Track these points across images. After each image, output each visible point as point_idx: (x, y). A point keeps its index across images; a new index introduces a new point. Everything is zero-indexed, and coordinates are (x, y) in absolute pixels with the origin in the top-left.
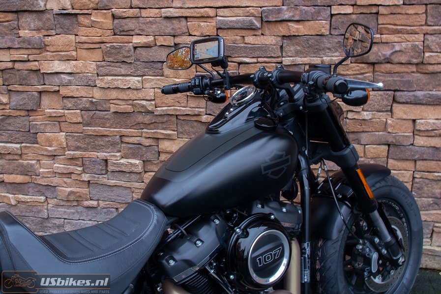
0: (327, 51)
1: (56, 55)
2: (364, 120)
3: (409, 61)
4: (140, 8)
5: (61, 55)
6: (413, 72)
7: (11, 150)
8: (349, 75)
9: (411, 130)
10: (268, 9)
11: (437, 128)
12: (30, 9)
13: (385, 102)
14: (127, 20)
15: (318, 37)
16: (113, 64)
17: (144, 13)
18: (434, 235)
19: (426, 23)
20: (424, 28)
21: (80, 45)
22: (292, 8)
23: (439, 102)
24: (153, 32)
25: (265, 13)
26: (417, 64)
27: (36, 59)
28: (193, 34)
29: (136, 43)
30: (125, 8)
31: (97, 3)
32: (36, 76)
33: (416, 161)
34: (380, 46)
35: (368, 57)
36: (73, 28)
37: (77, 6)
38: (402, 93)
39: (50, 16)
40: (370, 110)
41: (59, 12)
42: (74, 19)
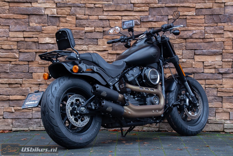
1: (48, 35)
2: (183, 62)
3: (199, 37)
4: (89, 15)
5: (50, 35)
6: (201, 42)
7: (17, 81)
8: (176, 43)
9: (202, 66)
10: (143, 17)
11: (212, 65)
12: (37, 14)
13: (191, 55)
14: (83, 20)
17: (91, 17)
18: (216, 114)
19: (205, 22)
20: (204, 24)
22: (153, 16)
23: (212, 54)
24: (94, 26)
25: (142, 18)
26: (203, 39)
27: (37, 37)
28: (112, 27)
29: (86, 30)
30: (82, 15)
31: (69, 12)
32: (35, 44)
33: (205, 79)
34: (188, 31)
35: (183, 36)
36: (57, 23)
37: (60, 13)
38: (197, 51)
39: (46, 17)
40: (185, 58)
41: (52, 16)
42: (58, 19)
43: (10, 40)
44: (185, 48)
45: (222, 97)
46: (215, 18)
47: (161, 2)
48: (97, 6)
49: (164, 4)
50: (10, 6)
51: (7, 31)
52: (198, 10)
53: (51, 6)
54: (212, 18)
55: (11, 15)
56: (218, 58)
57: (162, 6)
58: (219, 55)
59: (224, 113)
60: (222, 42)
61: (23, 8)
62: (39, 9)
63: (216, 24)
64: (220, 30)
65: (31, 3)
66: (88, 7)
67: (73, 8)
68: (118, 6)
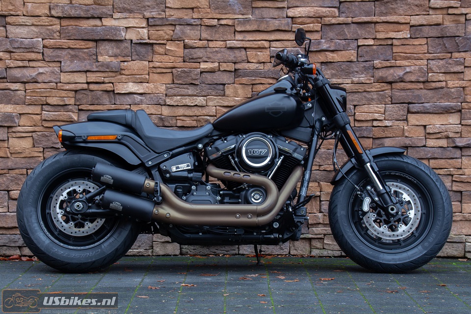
0: (356, 73)
1: (131, 78)
2: (386, 127)
3: (418, 79)
4: (208, 40)
5: (136, 77)
6: (421, 89)
8: (373, 92)
9: (423, 134)
11: (443, 131)
12: (112, 38)
13: (402, 113)
14: (196, 50)
15: (349, 63)
16: (181, 86)
17: (211, 44)
19: (428, 51)
20: (426, 55)
21: (153, 69)
22: (328, 41)
23: (441, 110)
24: (218, 59)
26: (424, 82)
27: (111, 81)
28: (251, 61)
29: (203, 68)
30: (195, 40)
31: (172, 35)
32: (108, 96)
33: (429, 159)
34: (396, 68)
35: (387, 77)
36: (148, 56)
37: (153, 37)
38: (414, 105)
39: (128, 45)
40: (390, 119)
41: (139, 42)
42: (150, 48)
43: (62, 88)
44: (390, 100)
45: (461, 192)
46: (448, 43)
47: (343, 15)
48: (223, 23)
49: (350, 19)
50: (62, 25)
51: (56, 71)
52: (414, 28)
53: (137, 23)
54: (442, 43)
55: (64, 42)
56: (454, 119)
57: (346, 22)
58: (454, 112)
59: (466, 222)
60: (461, 87)
61: (85, 29)
62: (117, 29)
63: (450, 55)
64: (458, 65)
65: (100, 18)
66: (206, 24)
67: (178, 27)
68: (262, 22)
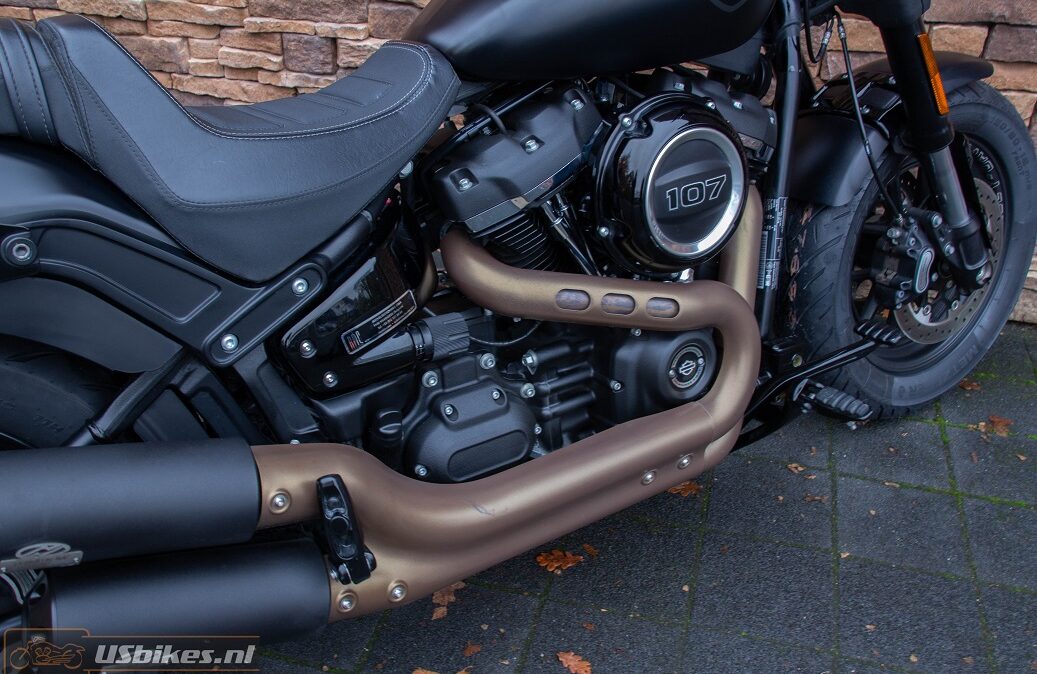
7: (123, 8)
